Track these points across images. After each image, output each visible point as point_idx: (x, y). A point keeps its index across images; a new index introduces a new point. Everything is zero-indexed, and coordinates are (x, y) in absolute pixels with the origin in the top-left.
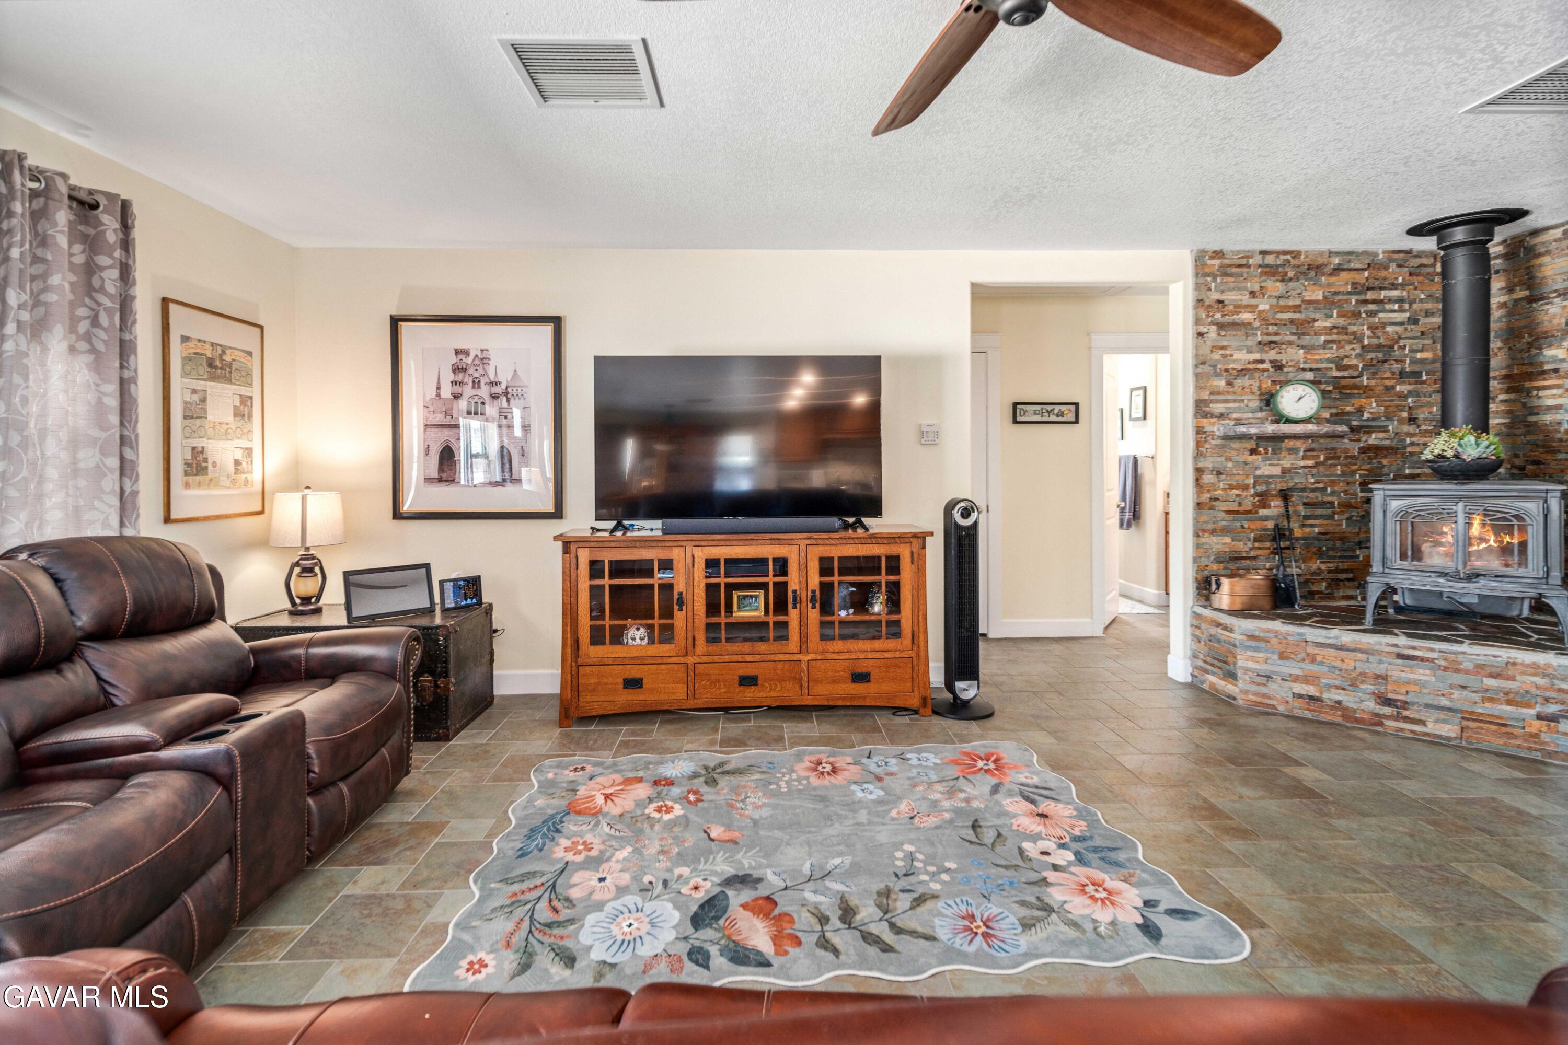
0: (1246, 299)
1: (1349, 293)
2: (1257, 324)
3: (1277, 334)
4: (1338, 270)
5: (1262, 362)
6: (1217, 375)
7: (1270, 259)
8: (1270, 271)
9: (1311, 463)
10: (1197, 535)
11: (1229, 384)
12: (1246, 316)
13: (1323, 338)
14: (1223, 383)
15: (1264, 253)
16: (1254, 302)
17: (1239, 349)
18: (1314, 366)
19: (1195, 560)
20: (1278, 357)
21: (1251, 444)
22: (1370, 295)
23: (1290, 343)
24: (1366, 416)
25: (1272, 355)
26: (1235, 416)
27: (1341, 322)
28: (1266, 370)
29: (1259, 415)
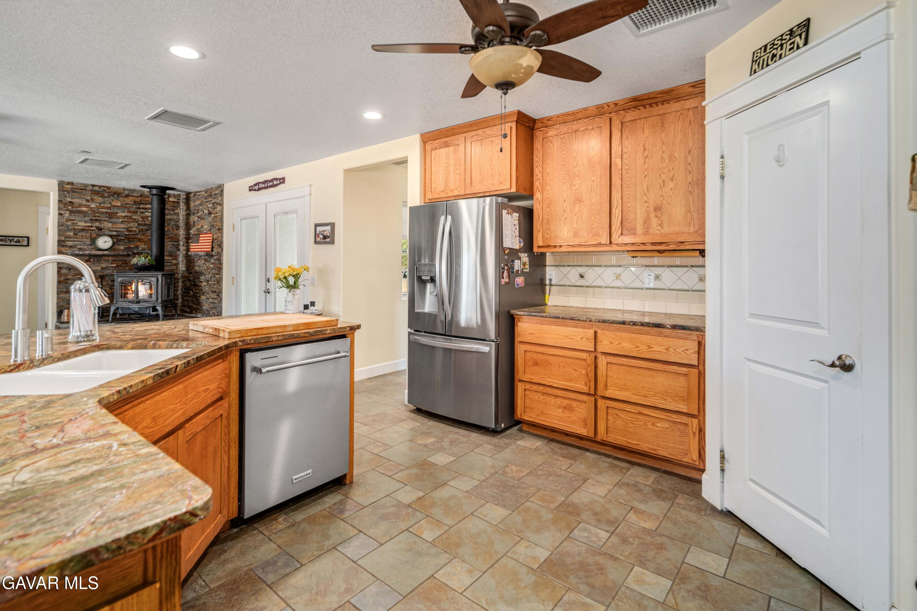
0: (84, 202)
1: (132, 205)
2: (90, 212)
3: (99, 217)
4: (127, 196)
5: (92, 227)
6: (69, 230)
7: (96, 188)
8: (97, 193)
9: (115, 265)
10: (58, 294)
11: (75, 234)
12: (84, 209)
13: (121, 220)
14: (72, 234)
15: (93, 186)
16: (88, 204)
17: (81, 221)
18: (116, 230)
19: (58, 303)
20: (100, 226)
21: (87, 258)
22: (141, 206)
23: (106, 221)
24: (140, 249)
25: (97, 224)
26: (78, 247)
27: (129, 214)
28: (95, 230)
29: (90, 247)
